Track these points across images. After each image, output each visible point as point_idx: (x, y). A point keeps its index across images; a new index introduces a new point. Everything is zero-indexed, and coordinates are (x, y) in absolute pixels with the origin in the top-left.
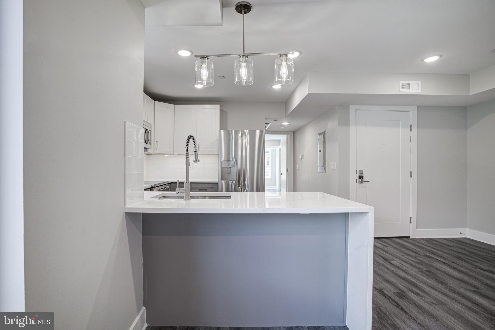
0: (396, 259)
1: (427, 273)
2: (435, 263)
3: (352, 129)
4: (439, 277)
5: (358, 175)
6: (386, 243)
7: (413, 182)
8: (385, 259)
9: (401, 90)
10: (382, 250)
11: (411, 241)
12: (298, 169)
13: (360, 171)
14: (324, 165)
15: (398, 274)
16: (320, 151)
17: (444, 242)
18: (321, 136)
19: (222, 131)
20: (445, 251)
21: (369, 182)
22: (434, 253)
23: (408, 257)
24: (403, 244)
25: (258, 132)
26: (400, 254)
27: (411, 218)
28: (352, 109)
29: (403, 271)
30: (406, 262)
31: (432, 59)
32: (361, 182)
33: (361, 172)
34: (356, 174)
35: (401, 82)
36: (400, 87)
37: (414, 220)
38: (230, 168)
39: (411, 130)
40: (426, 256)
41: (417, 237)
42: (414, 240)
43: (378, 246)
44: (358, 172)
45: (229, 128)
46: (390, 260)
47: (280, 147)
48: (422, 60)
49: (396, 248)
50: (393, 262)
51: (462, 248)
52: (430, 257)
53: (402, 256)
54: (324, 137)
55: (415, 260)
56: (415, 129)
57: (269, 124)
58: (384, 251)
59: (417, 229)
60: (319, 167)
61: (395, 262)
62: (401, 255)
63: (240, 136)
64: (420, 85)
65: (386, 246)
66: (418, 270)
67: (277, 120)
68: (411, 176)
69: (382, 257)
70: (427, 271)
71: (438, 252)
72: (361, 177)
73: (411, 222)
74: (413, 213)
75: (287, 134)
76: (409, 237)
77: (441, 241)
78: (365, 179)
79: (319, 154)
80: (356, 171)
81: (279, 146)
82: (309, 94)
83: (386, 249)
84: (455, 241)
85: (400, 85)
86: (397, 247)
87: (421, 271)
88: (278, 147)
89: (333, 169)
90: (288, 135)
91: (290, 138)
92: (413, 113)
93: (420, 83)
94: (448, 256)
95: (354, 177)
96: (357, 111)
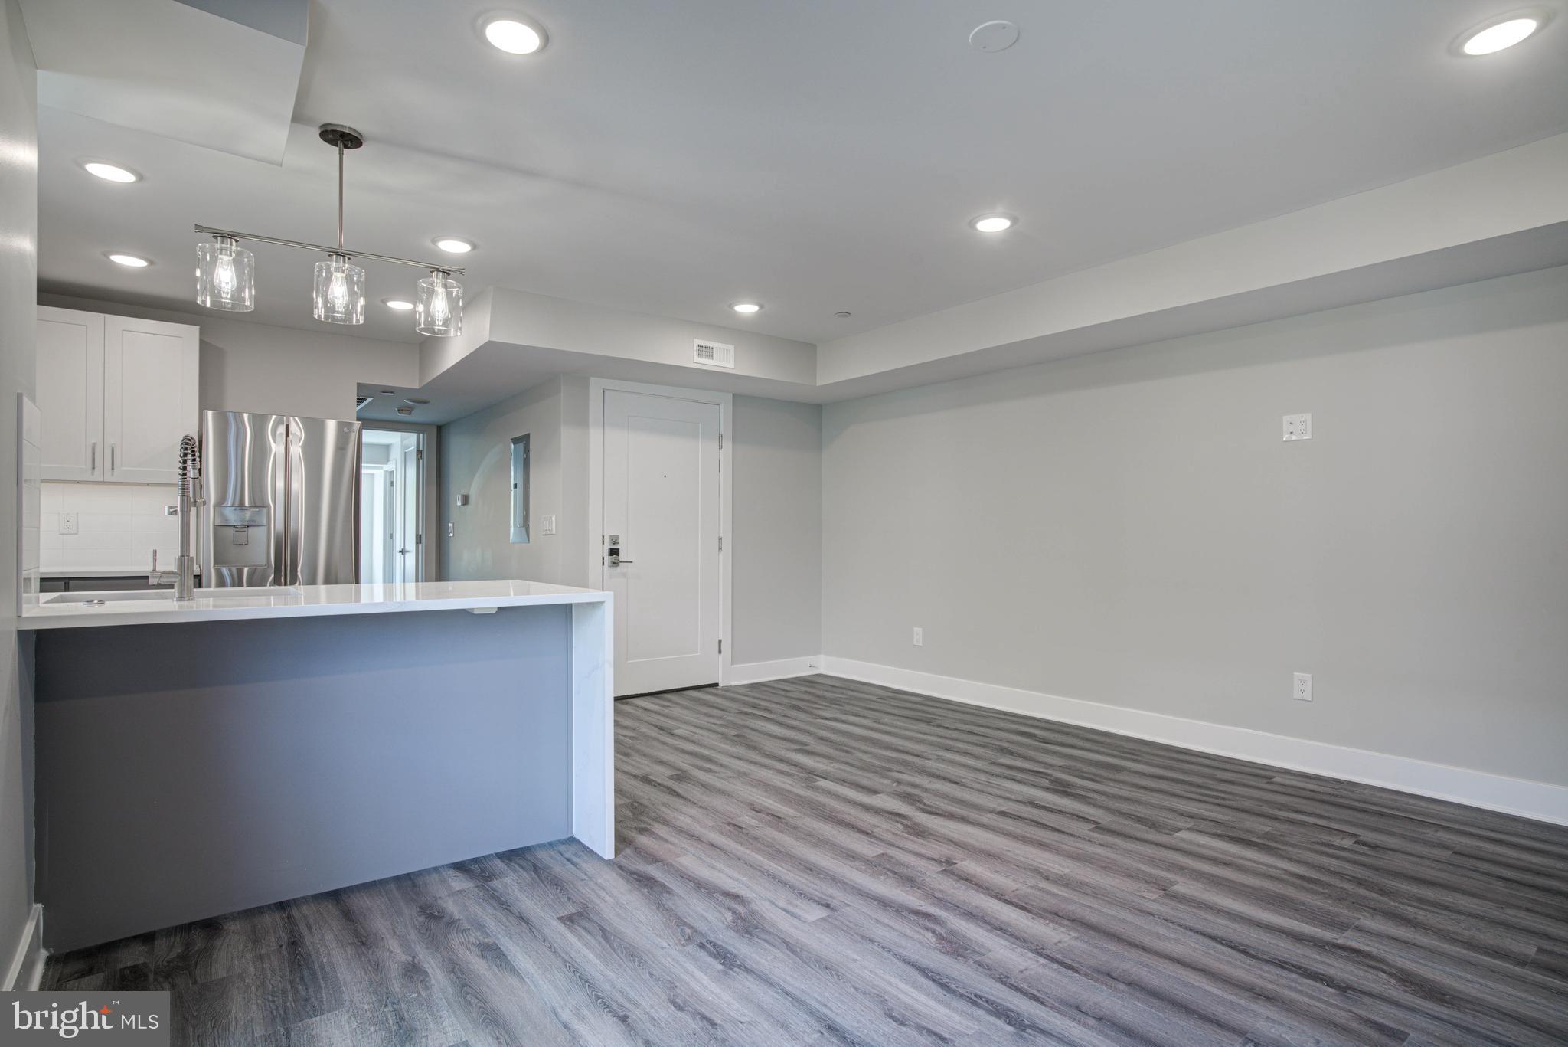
0: (684, 726)
1: (735, 738)
2: (754, 721)
3: (595, 434)
4: (752, 741)
5: (607, 546)
6: (669, 701)
7: (724, 561)
8: (661, 729)
9: (697, 359)
10: (659, 714)
11: (720, 692)
12: (451, 535)
13: (611, 536)
14: (526, 524)
15: (683, 747)
16: (515, 486)
17: (779, 686)
18: (517, 445)
19: (210, 413)
20: (775, 700)
21: (631, 562)
22: (755, 707)
23: (707, 719)
24: (702, 699)
25: (331, 426)
26: (695, 716)
27: (720, 641)
28: (596, 385)
29: (693, 742)
30: (701, 728)
31: (747, 309)
32: (614, 563)
33: (615, 540)
34: (603, 544)
35: (697, 342)
36: (695, 352)
37: (726, 647)
38: (245, 529)
39: (721, 447)
40: (741, 713)
41: (734, 684)
42: (727, 689)
43: (652, 709)
44: (607, 540)
45: (230, 406)
46: (671, 730)
47: (390, 467)
48: (731, 306)
49: (687, 708)
50: (676, 732)
51: (806, 692)
52: (747, 714)
53: (697, 718)
54: (527, 451)
55: (718, 722)
56: (728, 445)
57: (365, 399)
58: (663, 715)
59: (732, 664)
60: (512, 529)
61: (682, 730)
62: (695, 718)
63: (281, 434)
64: (732, 353)
65: (668, 706)
66: (720, 736)
67: (392, 392)
68: (720, 549)
69: (656, 726)
70: (734, 735)
71: (763, 703)
72: (614, 552)
73: (720, 652)
74: (723, 632)
75: (418, 432)
76: (716, 685)
77: (776, 685)
78: (622, 557)
79: (512, 493)
80: (603, 537)
81: (386, 464)
82: (489, 344)
83: (666, 711)
84: (799, 682)
85: (695, 348)
86: (688, 705)
87: (725, 736)
88: (382, 468)
89: (549, 532)
90: (421, 435)
91: (428, 443)
92: (725, 410)
93: (732, 348)
94: (778, 706)
95: (597, 551)
96: (606, 392)
